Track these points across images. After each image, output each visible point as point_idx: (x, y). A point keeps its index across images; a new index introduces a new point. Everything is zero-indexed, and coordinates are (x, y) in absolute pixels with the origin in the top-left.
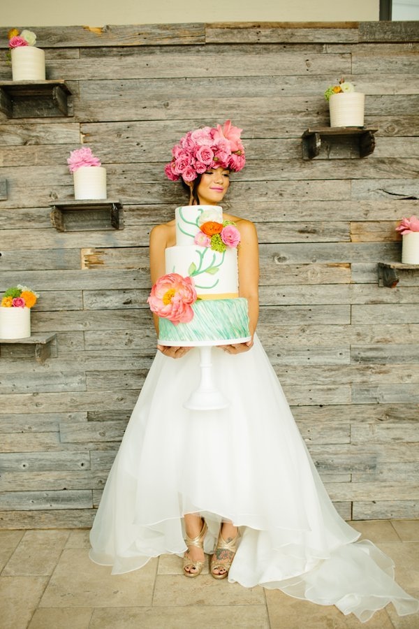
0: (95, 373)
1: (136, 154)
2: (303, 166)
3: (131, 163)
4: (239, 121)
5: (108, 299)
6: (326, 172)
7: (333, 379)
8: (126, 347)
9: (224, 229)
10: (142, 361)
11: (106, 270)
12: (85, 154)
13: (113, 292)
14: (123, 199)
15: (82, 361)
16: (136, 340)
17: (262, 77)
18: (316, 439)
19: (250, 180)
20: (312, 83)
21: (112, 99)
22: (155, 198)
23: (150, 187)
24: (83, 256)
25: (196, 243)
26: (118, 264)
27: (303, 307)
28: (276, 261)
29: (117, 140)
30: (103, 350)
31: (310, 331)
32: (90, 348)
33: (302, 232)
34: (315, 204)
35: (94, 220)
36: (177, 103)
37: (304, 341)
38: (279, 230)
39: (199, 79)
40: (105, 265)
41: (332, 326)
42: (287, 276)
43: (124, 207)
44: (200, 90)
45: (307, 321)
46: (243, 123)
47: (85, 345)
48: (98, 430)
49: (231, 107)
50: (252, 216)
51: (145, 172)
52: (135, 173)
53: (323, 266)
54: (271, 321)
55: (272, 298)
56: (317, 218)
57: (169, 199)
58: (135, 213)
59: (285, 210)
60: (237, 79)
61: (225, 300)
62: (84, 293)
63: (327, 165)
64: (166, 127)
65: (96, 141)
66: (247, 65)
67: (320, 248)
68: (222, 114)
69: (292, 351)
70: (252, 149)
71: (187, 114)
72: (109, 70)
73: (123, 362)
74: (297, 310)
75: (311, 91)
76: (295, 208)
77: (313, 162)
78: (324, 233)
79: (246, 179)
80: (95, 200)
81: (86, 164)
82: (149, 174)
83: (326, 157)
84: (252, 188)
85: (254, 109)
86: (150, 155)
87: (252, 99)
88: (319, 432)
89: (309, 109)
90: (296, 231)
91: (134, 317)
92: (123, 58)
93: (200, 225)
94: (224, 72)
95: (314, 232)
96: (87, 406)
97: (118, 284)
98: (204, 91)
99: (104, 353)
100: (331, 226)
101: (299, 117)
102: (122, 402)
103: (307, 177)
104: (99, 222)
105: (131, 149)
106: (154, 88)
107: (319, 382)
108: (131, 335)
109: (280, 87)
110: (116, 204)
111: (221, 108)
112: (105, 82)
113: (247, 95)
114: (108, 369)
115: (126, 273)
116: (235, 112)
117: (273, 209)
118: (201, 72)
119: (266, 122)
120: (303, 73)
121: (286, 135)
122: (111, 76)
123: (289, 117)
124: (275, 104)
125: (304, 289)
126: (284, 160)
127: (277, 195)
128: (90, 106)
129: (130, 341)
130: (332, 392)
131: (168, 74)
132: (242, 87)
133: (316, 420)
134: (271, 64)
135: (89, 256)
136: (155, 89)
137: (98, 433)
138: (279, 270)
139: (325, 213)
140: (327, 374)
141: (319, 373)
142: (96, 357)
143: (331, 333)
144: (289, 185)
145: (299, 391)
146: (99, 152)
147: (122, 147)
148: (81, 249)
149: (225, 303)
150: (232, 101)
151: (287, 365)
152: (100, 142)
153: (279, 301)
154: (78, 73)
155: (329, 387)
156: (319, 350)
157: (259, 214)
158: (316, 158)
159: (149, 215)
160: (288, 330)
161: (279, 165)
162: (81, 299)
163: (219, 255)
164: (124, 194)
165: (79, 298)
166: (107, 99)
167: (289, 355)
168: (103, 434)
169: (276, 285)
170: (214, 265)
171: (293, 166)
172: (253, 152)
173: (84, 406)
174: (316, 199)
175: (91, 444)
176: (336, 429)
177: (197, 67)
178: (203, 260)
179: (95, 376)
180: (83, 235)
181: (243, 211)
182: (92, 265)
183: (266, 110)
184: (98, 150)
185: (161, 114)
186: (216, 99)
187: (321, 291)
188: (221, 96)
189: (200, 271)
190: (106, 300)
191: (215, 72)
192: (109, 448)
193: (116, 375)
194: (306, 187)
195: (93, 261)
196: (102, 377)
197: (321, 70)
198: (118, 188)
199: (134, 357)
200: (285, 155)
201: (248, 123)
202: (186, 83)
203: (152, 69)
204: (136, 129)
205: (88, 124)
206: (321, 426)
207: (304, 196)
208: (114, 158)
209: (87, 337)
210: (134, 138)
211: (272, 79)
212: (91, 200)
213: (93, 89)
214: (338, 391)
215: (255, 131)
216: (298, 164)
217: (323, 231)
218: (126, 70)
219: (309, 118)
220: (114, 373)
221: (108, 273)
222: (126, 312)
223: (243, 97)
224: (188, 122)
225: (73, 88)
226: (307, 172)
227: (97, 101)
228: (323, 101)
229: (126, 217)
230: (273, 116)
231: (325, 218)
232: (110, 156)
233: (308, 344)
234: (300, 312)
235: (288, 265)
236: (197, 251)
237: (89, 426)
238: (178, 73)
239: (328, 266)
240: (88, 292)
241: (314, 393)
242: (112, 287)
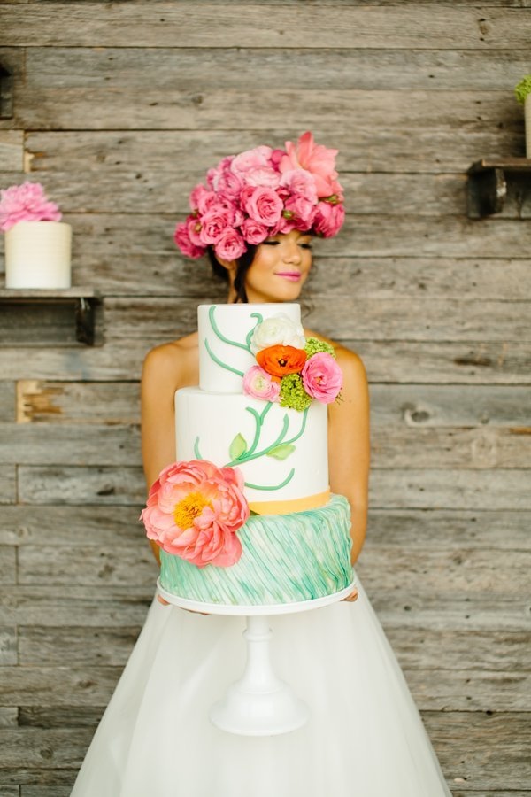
0: (35, 632)
1: (133, 195)
2: (468, 229)
3: (123, 213)
4: (341, 137)
5: (69, 483)
6: (514, 243)
7: (515, 660)
8: (100, 582)
9: (307, 363)
10: (131, 610)
11: (66, 425)
12: (30, 195)
13: (77, 470)
14: (105, 284)
15: (11, 604)
16: (121, 568)
17: (391, 51)
18: (478, 779)
19: (362, 253)
20: (490, 65)
21: (90, 85)
22: (168, 284)
23: (159, 263)
24: (20, 396)
25: (248, 391)
26: (90, 414)
27: (459, 514)
28: (408, 418)
29: (96, 168)
30: (56, 584)
31: (473, 562)
32: (29, 579)
33: (462, 361)
34: (490, 307)
35: (44, 325)
36: (218, 98)
37: (460, 582)
38: (417, 356)
39: (264, 51)
40: (63, 416)
41: (516, 554)
42: (429, 450)
43: (108, 301)
44: (266, 73)
45: (465, 540)
46: (351, 140)
47: (18, 572)
48: (38, 746)
49: (327, 109)
50: (363, 327)
51: (150, 233)
52: (131, 235)
53: (502, 432)
54: (395, 539)
55: (396, 494)
56: (493, 336)
57: (195, 287)
58: (127, 314)
59: (429, 317)
60: (341, 54)
61: (306, 514)
62: (21, 470)
63: (516, 230)
64: (195, 144)
65: (54, 169)
66: (362, 26)
67: (496, 396)
68: (309, 122)
69: (434, 601)
70: (367, 193)
71: (238, 120)
72: (86, 29)
73: (92, 611)
74: (448, 519)
75: (486, 82)
76: (448, 314)
77: (489, 222)
78: (507, 365)
79: (353, 253)
80: (45, 291)
81: (32, 216)
82: (157, 238)
83: (514, 214)
84: (365, 271)
85: (373, 114)
86: (162, 199)
87: (369, 94)
88: (484, 766)
89: (484, 118)
90: (450, 361)
91: (119, 523)
92: (115, 7)
93: (256, 351)
94: (315, 38)
95: (486, 363)
96: (18, 696)
97: (88, 455)
98: (274, 75)
99: (56, 592)
100: (521, 352)
101: (462, 133)
102: (89, 690)
103: (475, 252)
104: (54, 330)
105: (125, 185)
106: (174, 66)
107: (486, 665)
108: (110, 557)
109: (425, 71)
110: (87, 299)
111: (306, 110)
112: (77, 51)
113: (360, 85)
114: (63, 622)
115: (105, 434)
116: (335, 118)
117: (405, 315)
118: (269, 37)
119: (395, 141)
120: (472, 46)
121: (436, 168)
122: (89, 39)
123: (442, 132)
124: (416, 105)
125: (463, 478)
126: (429, 217)
127: (413, 287)
128: (45, 99)
129: (109, 570)
130: (513, 686)
131: (203, 40)
132: (350, 70)
133: (477, 741)
134: (409, 26)
135: (32, 396)
136: (176, 69)
137: (38, 750)
138: (414, 437)
139: (511, 326)
140: (505, 649)
141: (489, 647)
142: (40, 599)
143: (513, 567)
144: (440, 267)
145: (447, 683)
146: (60, 190)
147: (106, 181)
148: (16, 382)
149: (307, 521)
150: (330, 97)
151: (421, 630)
152: (62, 170)
153: (410, 501)
154: (25, 32)
155: (507, 675)
156: (488, 600)
157: (377, 323)
158: (496, 215)
159: (156, 319)
160: (427, 559)
161: (420, 227)
162: (14, 483)
163: (295, 417)
164: (107, 276)
165: (11, 479)
166: (81, 86)
167: (427, 608)
168: (48, 754)
169: (407, 468)
170: (286, 439)
171: (447, 230)
172: (368, 200)
173: (11, 696)
174: (493, 296)
175: (24, 772)
176: (519, 760)
177: (261, 27)
178: (262, 427)
179: (37, 637)
180: (22, 354)
181: (345, 318)
182: (38, 415)
183: (396, 117)
184: (58, 186)
185: (186, 118)
186: (297, 92)
187: (497, 482)
188: (308, 86)
189: (256, 452)
190: (64, 485)
191: (297, 38)
192: (58, 782)
193: (78, 637)
194: (473, 272)
195: (41, 406)
196: (49, 638)
197: (510, 40)
198: (96, 262)
199: (115, 601)
200: (433, 208)
201: (360, 141)
202: (239, 59)
203: (171, 28)
204: (134, 146)
205: (40, 134)
206: (489, 754)
207: (468, 291)
208: (90, 202)
209: (23, 557)
210: (130, 163)
211: (410, 56)
212: (37, 290)
213: (54, 65)
214: (524, 685)
215: (374, 158)
216: (459, 226)
217: (505, 362)
218: (119, 29)
219: (482, 135)
220: (74, 632)
221: (69, 431)
222: (105, 513)
223: (351, 89)
224: (238, 137)
225: (13, 62)
226: (475, 241)
227: (59, 88)
228: (511, 103)
229: (108, 322)
230: (409, 129)
231: (510, 336)
232: (82, 198)
233: (467, 587)
234: (453, 523)
235: (432, 429)
236: (248, 409)
237: (20, 736)
238: (223, 38)
239: (513, 432)
240: (27, 469)
241: (477, 686)
242: (75, 461)
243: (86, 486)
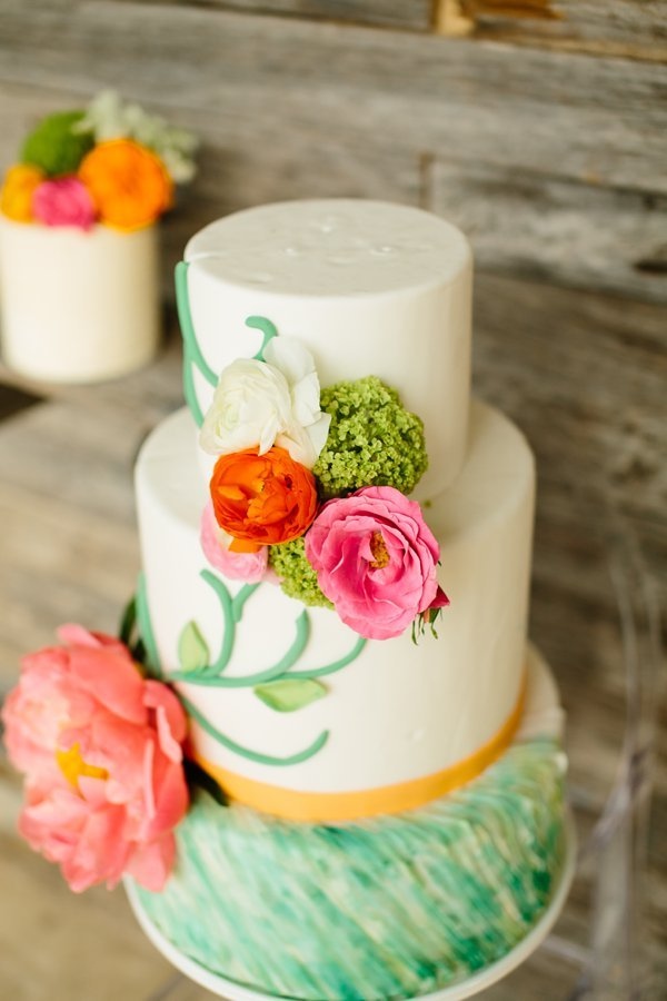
5: (558, 224)
26: (635, 29)
62: (436, 172)
97: (614, 153)
129: (641, 472)
182: (490, 16)
190: (545, 225)
221: (569, 76)
240: (453, 172)
242: (576, 167)
243: (605, 237)
